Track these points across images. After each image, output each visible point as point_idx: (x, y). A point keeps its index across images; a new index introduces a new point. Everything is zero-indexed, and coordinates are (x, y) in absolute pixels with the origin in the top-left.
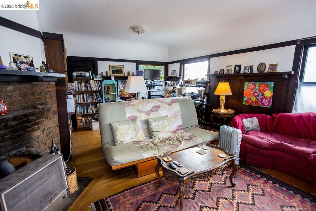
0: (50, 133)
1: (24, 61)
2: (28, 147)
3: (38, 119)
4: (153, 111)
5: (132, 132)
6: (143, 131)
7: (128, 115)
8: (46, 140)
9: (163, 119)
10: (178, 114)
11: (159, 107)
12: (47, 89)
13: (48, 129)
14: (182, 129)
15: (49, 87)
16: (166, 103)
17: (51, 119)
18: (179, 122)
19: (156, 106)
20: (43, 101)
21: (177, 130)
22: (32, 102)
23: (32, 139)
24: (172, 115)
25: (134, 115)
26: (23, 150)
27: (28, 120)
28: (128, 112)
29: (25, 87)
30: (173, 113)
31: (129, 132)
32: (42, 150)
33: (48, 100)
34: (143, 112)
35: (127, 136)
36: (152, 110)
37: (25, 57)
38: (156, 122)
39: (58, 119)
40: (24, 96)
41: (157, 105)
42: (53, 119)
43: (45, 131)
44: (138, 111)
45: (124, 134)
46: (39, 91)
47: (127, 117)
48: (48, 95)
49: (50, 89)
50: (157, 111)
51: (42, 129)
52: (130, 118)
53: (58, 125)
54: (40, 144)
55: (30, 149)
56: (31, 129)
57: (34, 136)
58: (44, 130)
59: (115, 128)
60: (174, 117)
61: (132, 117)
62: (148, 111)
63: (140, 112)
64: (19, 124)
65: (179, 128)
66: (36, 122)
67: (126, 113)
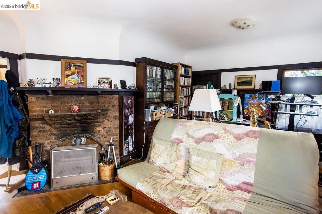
0: (109, 131)
1: (106, 81)
2: (92, 135)
3: (96, 119)
4: (206, 141)
5: (166, 156)
6: (184, 162)
7: (174, 136)
8: (106, 135)
9: (211, 157)
10: (249, 161)
11: (217, 137)
12: (110, 100)
13: (108, 128)
14: (249, 192)
15: (112, 99)
16: (231, 133)
17: (112, 121)
18: (248, 176)
19: (213, 135)
20: (106, 108)
21: (239, 188)
22: (97, 107)
23: (95, 131)
24: (235, 157)
25: (180, 137)
26: (88, 136)
27: (87, 118)
28: (176, 132)
29: (93, 98)
30: (237, 155)
31: (163, 155)
32: (101, 141)
33: (111, 108)
34: (193, 138)
35: (160, 159)
36: (204, 139)
37: (106, 79)
38: (198, 157)
39: (118, 123)
40: (92, 103)
41: (216, 133)
42: (113, 122)
43: (106, 129)
44: (187, 134)
45: (158, 154)
46: (103, 101)
47: (172, 138)
48: (111, 104)
49: (113, 100)
50: (211, 141)
51: (103, 126)
52: (175, 141)
53: (118, 127)
54: (101, 136)
55: (92, 136)
56: (92, 124)
57: (96, 129)
58: (105, 127)
59: (153, 145)
60: (238, 161)
61: (178, 139)
62: (199, 138)
63: (189, 135)
64: (83, 119)
65: (244, 186)
66: (95, 120)
67: (174, 133)
